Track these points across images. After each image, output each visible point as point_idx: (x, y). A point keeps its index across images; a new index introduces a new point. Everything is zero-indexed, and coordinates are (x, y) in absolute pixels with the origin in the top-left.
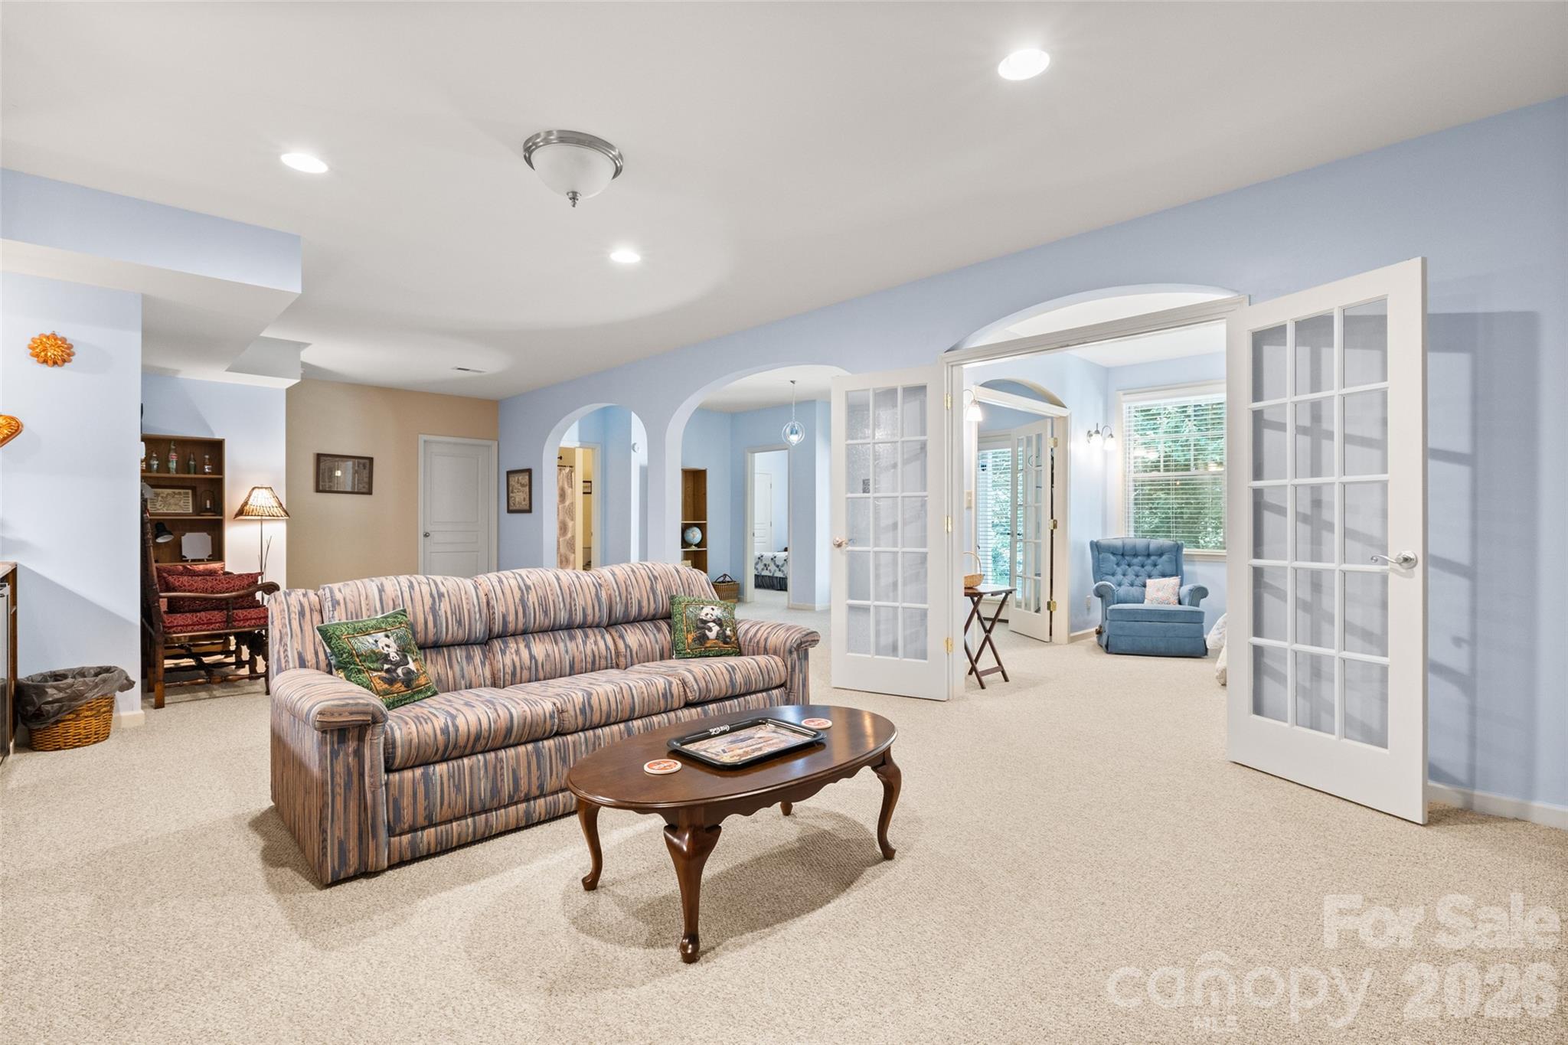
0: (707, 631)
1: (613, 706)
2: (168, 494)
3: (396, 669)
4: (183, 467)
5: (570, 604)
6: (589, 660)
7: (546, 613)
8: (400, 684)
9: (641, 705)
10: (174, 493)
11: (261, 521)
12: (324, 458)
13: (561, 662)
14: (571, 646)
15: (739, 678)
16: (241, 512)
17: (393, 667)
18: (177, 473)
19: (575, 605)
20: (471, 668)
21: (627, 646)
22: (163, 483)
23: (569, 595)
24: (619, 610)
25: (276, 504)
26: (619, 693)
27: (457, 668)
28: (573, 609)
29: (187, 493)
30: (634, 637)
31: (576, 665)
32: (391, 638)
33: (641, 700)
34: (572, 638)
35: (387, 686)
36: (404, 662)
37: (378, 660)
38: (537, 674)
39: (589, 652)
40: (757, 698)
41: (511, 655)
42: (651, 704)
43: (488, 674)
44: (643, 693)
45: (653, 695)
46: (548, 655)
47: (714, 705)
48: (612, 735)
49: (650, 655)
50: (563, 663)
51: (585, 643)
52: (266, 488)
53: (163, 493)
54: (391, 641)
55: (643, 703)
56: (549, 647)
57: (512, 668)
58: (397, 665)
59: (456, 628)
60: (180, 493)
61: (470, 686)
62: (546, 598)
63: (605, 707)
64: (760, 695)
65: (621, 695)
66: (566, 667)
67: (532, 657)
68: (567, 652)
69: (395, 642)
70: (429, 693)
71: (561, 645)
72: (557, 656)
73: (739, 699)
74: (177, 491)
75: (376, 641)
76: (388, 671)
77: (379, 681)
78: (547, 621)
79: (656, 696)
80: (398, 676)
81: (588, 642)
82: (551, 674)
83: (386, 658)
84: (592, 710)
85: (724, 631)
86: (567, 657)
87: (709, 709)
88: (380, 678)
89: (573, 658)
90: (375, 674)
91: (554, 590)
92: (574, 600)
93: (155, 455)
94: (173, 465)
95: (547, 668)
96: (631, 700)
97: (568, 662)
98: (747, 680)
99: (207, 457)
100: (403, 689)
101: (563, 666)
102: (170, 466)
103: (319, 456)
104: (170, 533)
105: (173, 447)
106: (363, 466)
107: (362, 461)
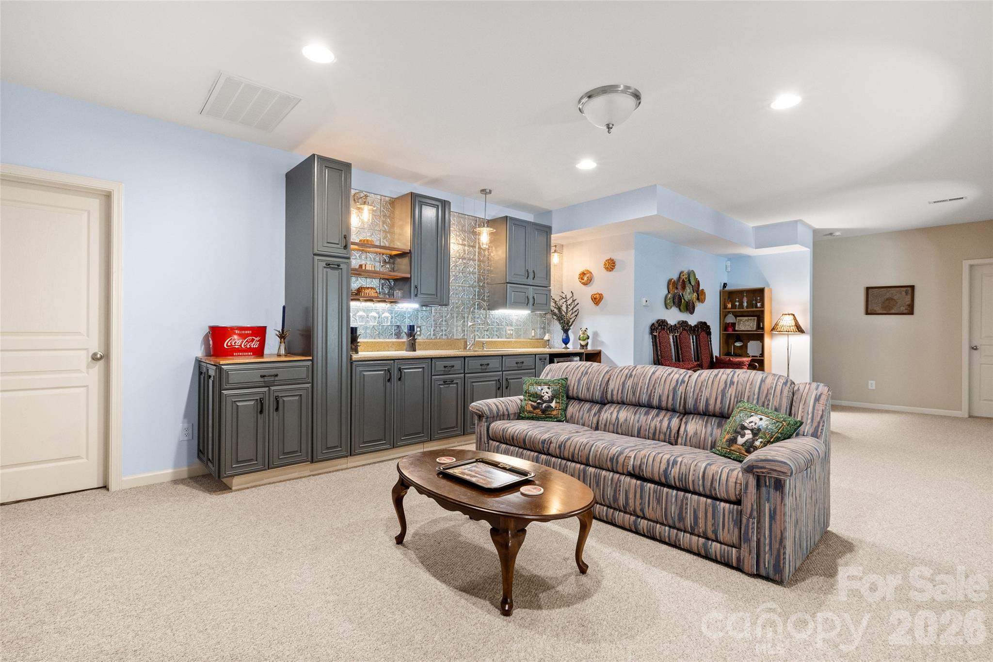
0: (740, 436)
1: (576, 451)
2: (746, 320)
3: (543, 404)
4: (750, 305)
5: (652, 391)
6: (652, 431)
7: (634, 393)
8: (539, 410)
9: (594, 459)
10: (748, 319)
11: (788, 335)
12: (872, 290)
13: (632, 427)
14: (643, 418)
15: (674, 472)
16: (773, 329)
17: (542, 402)
18: (747, 308)
19: (655, 392)
20: (588, 415)
21: (685, 430)
22: (744, 314)
23: (653, 385)
24: (690, 403)
25: (793, 324)
26: (583, 445)
27: (581, 413)
28: (652, 395)
29: (754, 319)
30: (694, 426)
31: (642, 432)
32: (550, 390)
33: (594, 455)
34: (647, 414)
35: (532, 409)
36: (551, 401)
37: (537, 397)
38: (618, 429)
39: (653, 425)
40: (698, 502)
41: (609, 414)
42: (601, 460)
43: (595, 421)
44: (597, 451)
45: (603, 456)
46: (626, 420)
47: (653, 485)
48: (574, 468)
49: (702, 443)
50: (634, 427)
51: (653, 419)
52: (789, 314)
53: (743, 319)
54: (549, 391)
55: (595, 458)
56: (629, 415)
57: (605, 421)
58: (545, 402)
59: (586, 392)
60: (751, 319)
61: (583, 425)
62: (637, 384)
63: (571, 450)
64: (703, 499)
65: (584, 447)
66: (635, 431)
67: (617, 418)
68: (638, 421)
69: (551, 392)
70: (555, 420)
71: (637, 416)
72: (631, 422)
73: (679, 492)
74: (750, 318)
75: (542, 389)
76: (539, 403)
77: (530, 406)
78: (634, 400)
79: (605, 457)
80: (542, 407)
81: (655, 419)
82: (625, 432)
83: (541, 397)
84: (565, 449)
85: (753, 441)
86: (637, 424)
87: (646, 486)
88: (531, 405)
89: (641, 427)
90: (530, 402)
91: (645, 381)
92: (655, 389)
93: (737, 300)
94: (745, 304)
95: (624, 428)
96: (588, 452)
97: (636, 428)
98: (683, 477)
99: (759, 298)
100: (540, 413)
101: (633, 430)
102: (744, 304)
103: (868, 289)
104: (741, 341)
105: (745, 295)
106: (906, 293)
107: (904, 289)
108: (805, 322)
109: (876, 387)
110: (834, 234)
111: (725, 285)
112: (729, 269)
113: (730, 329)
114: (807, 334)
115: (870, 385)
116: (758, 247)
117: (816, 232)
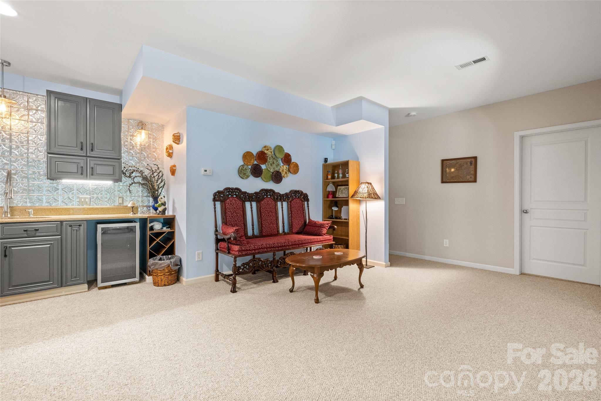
4: (343, 176)
11: (366, 201)
12: (447, 162)
18: (342, 179)
22: (340, 184)
29: (345, 188)
53: (342, 188)
93: (336, 172)
99: (347, 169)
102: (340, 176)
103: (443, 161)
104: (338, 207)
105: (341, 167)
106: (470, 163)
107: (469, 160)
108: (379, 188)
109: (449, 245)
110: (411, 114)
111: (326, 160)
112: (334, 147)
113: (331, 196)
114: (383, 199)
115: (445, 243)
116: (337, 125)
117: (392, 112)
